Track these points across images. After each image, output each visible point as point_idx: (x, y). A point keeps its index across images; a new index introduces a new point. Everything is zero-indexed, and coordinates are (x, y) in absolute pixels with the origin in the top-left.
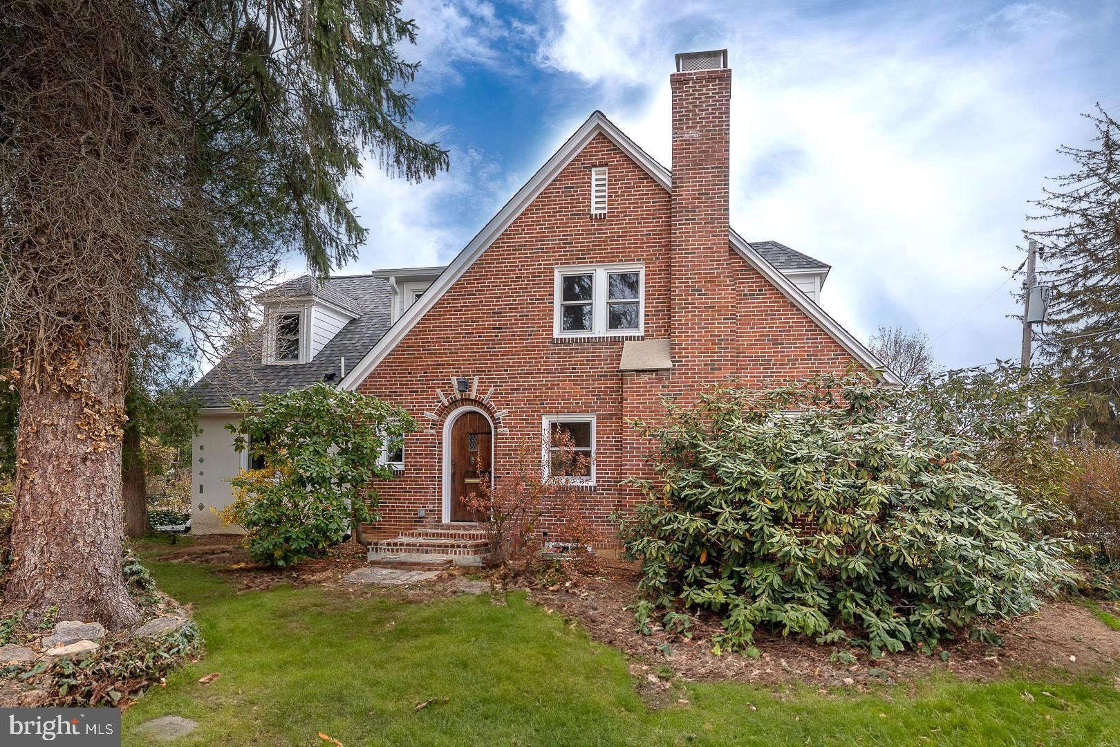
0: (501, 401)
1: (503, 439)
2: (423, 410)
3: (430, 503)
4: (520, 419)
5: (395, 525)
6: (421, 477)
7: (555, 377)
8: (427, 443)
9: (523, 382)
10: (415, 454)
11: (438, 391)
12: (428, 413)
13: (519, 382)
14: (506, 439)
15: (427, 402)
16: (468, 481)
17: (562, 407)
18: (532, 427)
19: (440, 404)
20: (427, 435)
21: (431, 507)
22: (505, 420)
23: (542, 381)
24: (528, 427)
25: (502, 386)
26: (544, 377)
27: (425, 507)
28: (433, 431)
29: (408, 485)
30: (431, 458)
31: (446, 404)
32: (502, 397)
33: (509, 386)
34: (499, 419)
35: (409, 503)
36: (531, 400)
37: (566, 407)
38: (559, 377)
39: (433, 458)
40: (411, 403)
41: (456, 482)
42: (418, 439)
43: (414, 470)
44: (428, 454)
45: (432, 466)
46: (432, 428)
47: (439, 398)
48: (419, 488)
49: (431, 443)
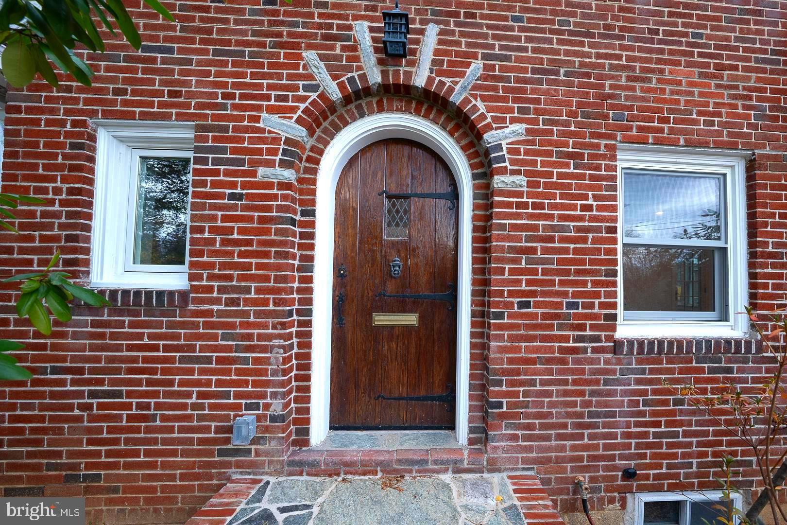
0: (505, 99)
1: (509, 205)
2: (259, 108)
3: (274, 395)
4: (560, 154)
5: (153, 465)
6: (246, 314)
7: (651, 51)
8: (269, 209)
9: (567, 53)
10: (224, 242)
11: (311, 56)
12: (275, 118)
13: (557, 52)
14: (519, 205)
15: (270, 87)
16: (381, 319)
17: (672, 131)
18: (592, 178)
19: (314, 96)
20: (270, 185)
21: (277, 407)
22: (516, 152)
23: (619, 57)
24: (582, 177)
25: (508, 58)
26: (623, 48)
27: (257, 407)
28: (289, 175)
29: (199, 337)
30: (278, 255)
31: (335, 93)
32: (506, 90)
33: (529, 60)
34: (499, 147)
35: (201, 395)
36: (589, 105)
37: (682, 132)
38: (662, 51)
39: (286, 255)
40: (216, 85)
41: (349, 323)
42: (240, 197)
43: (221, 290)
44: (271, 243)
45: (285, 279)
46: (283, 164)
47: (311, 77)
48: (238, 349)
49: (280, 209)
